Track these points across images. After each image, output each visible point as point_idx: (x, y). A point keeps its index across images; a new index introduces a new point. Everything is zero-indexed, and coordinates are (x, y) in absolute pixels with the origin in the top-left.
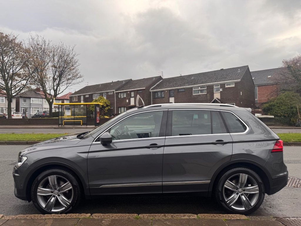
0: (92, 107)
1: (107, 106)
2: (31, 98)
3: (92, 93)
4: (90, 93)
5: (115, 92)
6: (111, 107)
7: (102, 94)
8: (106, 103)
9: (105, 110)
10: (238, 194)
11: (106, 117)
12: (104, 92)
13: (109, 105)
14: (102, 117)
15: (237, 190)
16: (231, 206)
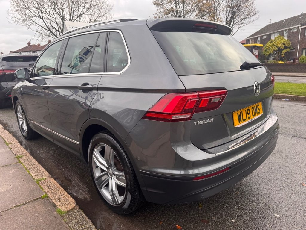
0: (266, 50)
1: (286, 47)
3: (270, 33)
4: (268, 33)
5: (300, 27)
6: (291, 49)
7: (282, 33)
9: (282, 53)
10: (108, 176)
11: (281, 62)
12: (285, 29)
13: (289, 46)
14: (275, 62)
15: (108, 170)
16: (101, 188)
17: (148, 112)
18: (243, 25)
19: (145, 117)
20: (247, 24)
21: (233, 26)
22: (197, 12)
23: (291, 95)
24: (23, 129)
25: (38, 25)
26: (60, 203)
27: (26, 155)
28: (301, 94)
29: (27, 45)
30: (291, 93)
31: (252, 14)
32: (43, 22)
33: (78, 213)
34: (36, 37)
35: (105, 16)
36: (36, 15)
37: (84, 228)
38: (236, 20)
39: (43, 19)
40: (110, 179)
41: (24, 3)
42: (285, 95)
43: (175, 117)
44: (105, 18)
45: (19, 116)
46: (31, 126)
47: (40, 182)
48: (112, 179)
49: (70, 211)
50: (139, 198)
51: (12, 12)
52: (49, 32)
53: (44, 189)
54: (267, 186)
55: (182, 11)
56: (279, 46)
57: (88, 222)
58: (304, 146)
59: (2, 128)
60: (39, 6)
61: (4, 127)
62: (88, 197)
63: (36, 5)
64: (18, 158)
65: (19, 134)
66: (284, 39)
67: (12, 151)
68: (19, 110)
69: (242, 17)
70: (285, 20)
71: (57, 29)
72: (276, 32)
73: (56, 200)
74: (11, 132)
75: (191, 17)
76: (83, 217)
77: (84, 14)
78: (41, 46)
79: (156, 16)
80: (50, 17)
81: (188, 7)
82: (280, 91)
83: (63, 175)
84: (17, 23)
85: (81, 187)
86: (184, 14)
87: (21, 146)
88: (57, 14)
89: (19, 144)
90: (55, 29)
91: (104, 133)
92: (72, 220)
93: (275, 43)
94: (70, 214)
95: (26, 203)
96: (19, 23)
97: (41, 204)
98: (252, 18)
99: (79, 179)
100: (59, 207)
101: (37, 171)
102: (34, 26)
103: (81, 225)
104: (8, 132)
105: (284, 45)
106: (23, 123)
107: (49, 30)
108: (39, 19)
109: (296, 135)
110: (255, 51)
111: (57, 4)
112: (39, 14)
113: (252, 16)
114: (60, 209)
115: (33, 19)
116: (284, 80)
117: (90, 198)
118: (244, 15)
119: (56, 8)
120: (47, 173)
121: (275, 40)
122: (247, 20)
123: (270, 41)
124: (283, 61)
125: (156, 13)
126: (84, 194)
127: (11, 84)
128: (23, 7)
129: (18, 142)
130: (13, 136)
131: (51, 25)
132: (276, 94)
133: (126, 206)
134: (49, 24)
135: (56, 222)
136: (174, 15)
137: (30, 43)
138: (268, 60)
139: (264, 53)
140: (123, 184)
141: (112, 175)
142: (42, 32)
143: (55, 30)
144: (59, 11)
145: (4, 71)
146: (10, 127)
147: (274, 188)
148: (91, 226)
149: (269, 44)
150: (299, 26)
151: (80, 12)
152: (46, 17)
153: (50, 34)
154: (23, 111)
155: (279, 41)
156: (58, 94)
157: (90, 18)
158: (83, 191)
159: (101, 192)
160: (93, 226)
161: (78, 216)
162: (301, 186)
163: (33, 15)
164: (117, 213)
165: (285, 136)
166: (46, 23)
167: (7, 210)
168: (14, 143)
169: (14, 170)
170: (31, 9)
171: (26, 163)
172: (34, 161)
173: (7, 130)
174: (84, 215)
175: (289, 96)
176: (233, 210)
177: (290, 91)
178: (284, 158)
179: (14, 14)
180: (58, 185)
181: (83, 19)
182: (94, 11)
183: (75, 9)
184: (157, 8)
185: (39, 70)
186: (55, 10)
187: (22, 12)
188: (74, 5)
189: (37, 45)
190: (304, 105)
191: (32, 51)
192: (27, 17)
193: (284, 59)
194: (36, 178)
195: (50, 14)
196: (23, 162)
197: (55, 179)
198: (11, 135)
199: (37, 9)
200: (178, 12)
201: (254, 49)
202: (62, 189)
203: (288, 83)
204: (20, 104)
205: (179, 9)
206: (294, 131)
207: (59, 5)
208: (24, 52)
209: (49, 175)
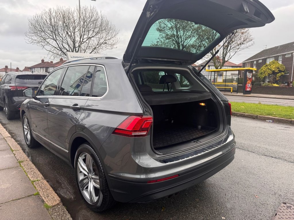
0: (261, 74)
1: (280, 71)
2: (211, 67)
3: (265, 57)
4: (264, 58)
6: (285, 73)
7: (277, 58)
8: (278, 68)
9: (276, 76)
10: (89, 180)
11: (275, 85)
12: (280, 54)
13: (283, 70)
14: (270, 85)
15: (88, 175)
16: (83, 190)
17: (116, 129)
18: (239, 50)
19: (114, 132)
20: (243, 49)
21: (230, 51)
22: (196, 38)
23: (275, 117)
24: (27, 138)
25: (51, 46)
26: (48, 199)
27: (27, 161)
28: (284, 116)
29: (41, 62)
30: (275, 115)
31: (248, 40)
32: (57, 44)
33: (60, 208)
34: (49, 56)
35: (112, 39)
36: (51, 37)
37: (63, 219)
38: (234, 45)
39: (56, 41)
40: (90, 181)
41: (41, 26)
42: (269, 117)
43: (133, 134)
44: (112, 41)
45: (25, 127)
46: (34, 136)
47: (34, 183)
48: (91, 182)
49: (54, 206)
50: (109, 198)
51: (30, 34)
52: (61, 52)
53: (37, 188)
54: (224, 196)
55: (182, 37)
56: (274, 69)
57: (68, 215)
58: (269, 164)
59: (10, 137)
60: (53, 30)
61: (12, 136)
62: (72, 197)
63: (51, 29)
64: (20, 162)
65: (24, 142)
66: (278, 64)
67: (15, 157)
68: (26, 122)
69: (239, 43)
70: (280, 46)
71: (68, 49)
72: (271, 57)
73: (45, 197)
74: (16, 141)
75: (190, 41)
76: (64, 212)
77: (93, 37)
78: (53, 63)
79: (158, 40)
80: (62, 39)
81: (187, 33)
82: (265, 113)
83: (55, 179)
84: (33, 43)
85: (68, 189)
86: (184, 39)
87: (24, 153)
88: (69, 36)
89: (22, 151)
90: (66, 49)
91: (86, 144)
92: (55, 213)
93: (269, 67)
94: (54, 208)
95: (21, 198)
96: (35, 44)
97: (32, 200)
98: (248, 44)
99: (68, 183)
100: (46, 203)
101: (34, 174)
102: (48, 46)
103: (61, 217)
104: (14, 141)
105: (278, 69)
106: (28, 133)
107: (61, 50)
108: (53, 40)
109: (266, 154)
110: (249, 74)
111: (70, 28)
112: (53, 36)
113: (248, 42)
114: (47, 204)
115: (48, 40)
116: (273, 102)
117: (74, 198)
118: (240, 41)
119: (69, 32)
120: (42, 176)
121: (269, 64)
122: (243, 46)
123: (265, 65)
124: (278, 84)
125: (159, 38)
126: (70, 195)
127: (21, 99)
128: (40, 30)
129: (21, 149)
130: (18, 144)
131: (63, 46)
132: (261, 116)
133: (99, 204)
134: (61, 45)
135: (42, 214)
136: (175, 40)
137: (44, 61)
138: (264, 82)
139: (259, 76)
140: (98, 186)
141: (91, 179)
142: (55, 52)
143: (66, 51)
144: (71, 34)
145: (16, 87)
146: (17, 136)
147: (230, 198)
148: (69, 218)
149: (263, 68)
150: (293, 52)
151: (89, 36)
152: (59, 39)
153: (62, 54)
154: (28, 123)
155: (274, 65)
156: (61, 111)
157: (98, 41)
158: (69, 192)
159: (83, 193)
160: (71, 218)
161: (60, 210)
162: (254, 197)
163: (47, 37)
164: (93, 211)
165: (256, 154)
166: (59, 44)
167: (5, 203)
168: (18, 150)
169: (15, 172)
170: (46, 32)
171: (25, 167)
172: (33, 165)
173: (14, 139)
174: (65, 209)
175: (272, 118)
176: (190, 214)
177: (274, 114)
178: (247, 173)
179: (31, 36)
180: (49, 186)
181: (92, 41)
182: (102, 35)
183: (85, 33)
184: (160, 34)
185: (46, 88)
186: (67, 33)
187: (39, 35)
188: (85, 29)
189: (50, 62)
190: (286, 127)
191: (45, 67)
192: (42, 38)
193: (279, 82)
194: (32, 179)
195: (63, 37)
196: (23, 166)
197: (48, 182)
198: (17, 143)
199: (52, 32)
200: (179, 37)
201: (247, 73)
202: (51, 189)
203: (276, 105)
204: (26, 117)
205: (180, 35)
206: (265, 150)
207: (71, 28)
208: (38, 68)
209: (43, 177)
